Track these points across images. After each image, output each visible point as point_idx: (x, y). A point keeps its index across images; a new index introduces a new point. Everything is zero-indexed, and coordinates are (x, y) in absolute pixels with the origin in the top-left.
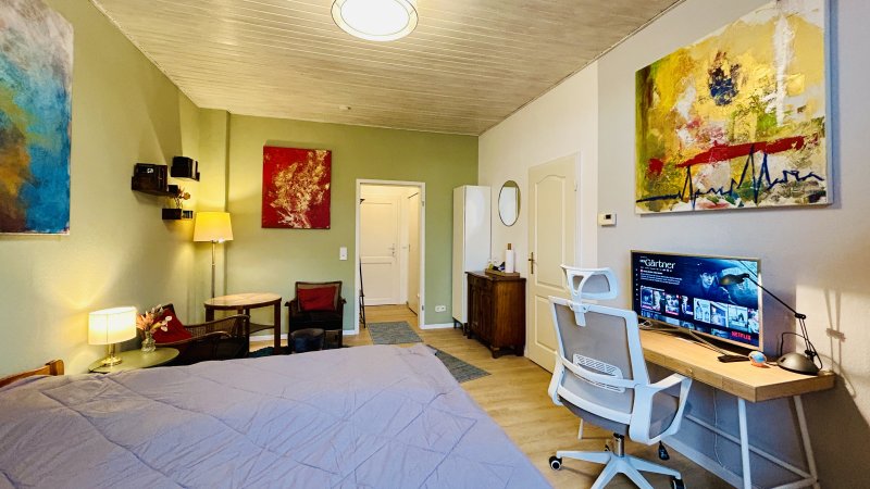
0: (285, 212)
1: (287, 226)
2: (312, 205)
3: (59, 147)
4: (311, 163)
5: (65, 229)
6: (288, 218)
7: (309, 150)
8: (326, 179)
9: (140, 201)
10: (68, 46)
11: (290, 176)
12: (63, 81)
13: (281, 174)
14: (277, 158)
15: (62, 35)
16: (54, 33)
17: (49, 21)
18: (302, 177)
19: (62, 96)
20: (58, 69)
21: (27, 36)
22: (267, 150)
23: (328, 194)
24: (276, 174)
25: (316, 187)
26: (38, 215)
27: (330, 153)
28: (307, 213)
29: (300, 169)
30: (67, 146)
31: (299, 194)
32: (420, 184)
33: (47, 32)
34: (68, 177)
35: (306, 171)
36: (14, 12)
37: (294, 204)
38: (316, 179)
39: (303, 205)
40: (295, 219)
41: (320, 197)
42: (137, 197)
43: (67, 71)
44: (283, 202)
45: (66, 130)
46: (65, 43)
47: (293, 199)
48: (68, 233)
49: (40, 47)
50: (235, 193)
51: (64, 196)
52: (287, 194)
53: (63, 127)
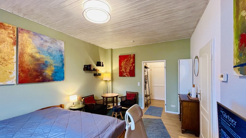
0: (124, 72)
1: (124, 76)
2: (130, 70)
3: (61, 65)
4: (129, 58)
5: (63, 80)
6: (125, 74)
7: (129, 55)
8: (134, 62)
9: (86, 73)
10: (63, 46)
11: (125, 63)
12: (62, 53)
13: (123, 62)
14: (122, 58)
15: (61, 44)
16: (59, 44)
17: (58, 42)
18: (127, 63)
19: (62, 56)
20: (60, 51)
21: (52, 47)
22: (120, 57)
23: (134, 67)
24: (122, 63)
25: (131, 65)
26: (56, 78)
27: (134, 55)
28: (129, 73)
29: (127, 61)
30: (63, 65)
31: (127, 67)
32: (164, 60)
33: (57, 45)
34: (64, 70)
35: (128, 61)
36: (49, 43)
37: (126, 70)
38: (131, 63)
39: (128, 70)
40: (126, 75)
41: (132, 68)
42: (85, 72)
43: (62, 50)
44: (123, 70)
45: (63, 62)
46: (62, 45)
47: (126, 69)
48: (64, 81)
49: (55, 48)
50: (114, 68)
51: (63, 74)
52: (124, 68)
53: (62, 61)
